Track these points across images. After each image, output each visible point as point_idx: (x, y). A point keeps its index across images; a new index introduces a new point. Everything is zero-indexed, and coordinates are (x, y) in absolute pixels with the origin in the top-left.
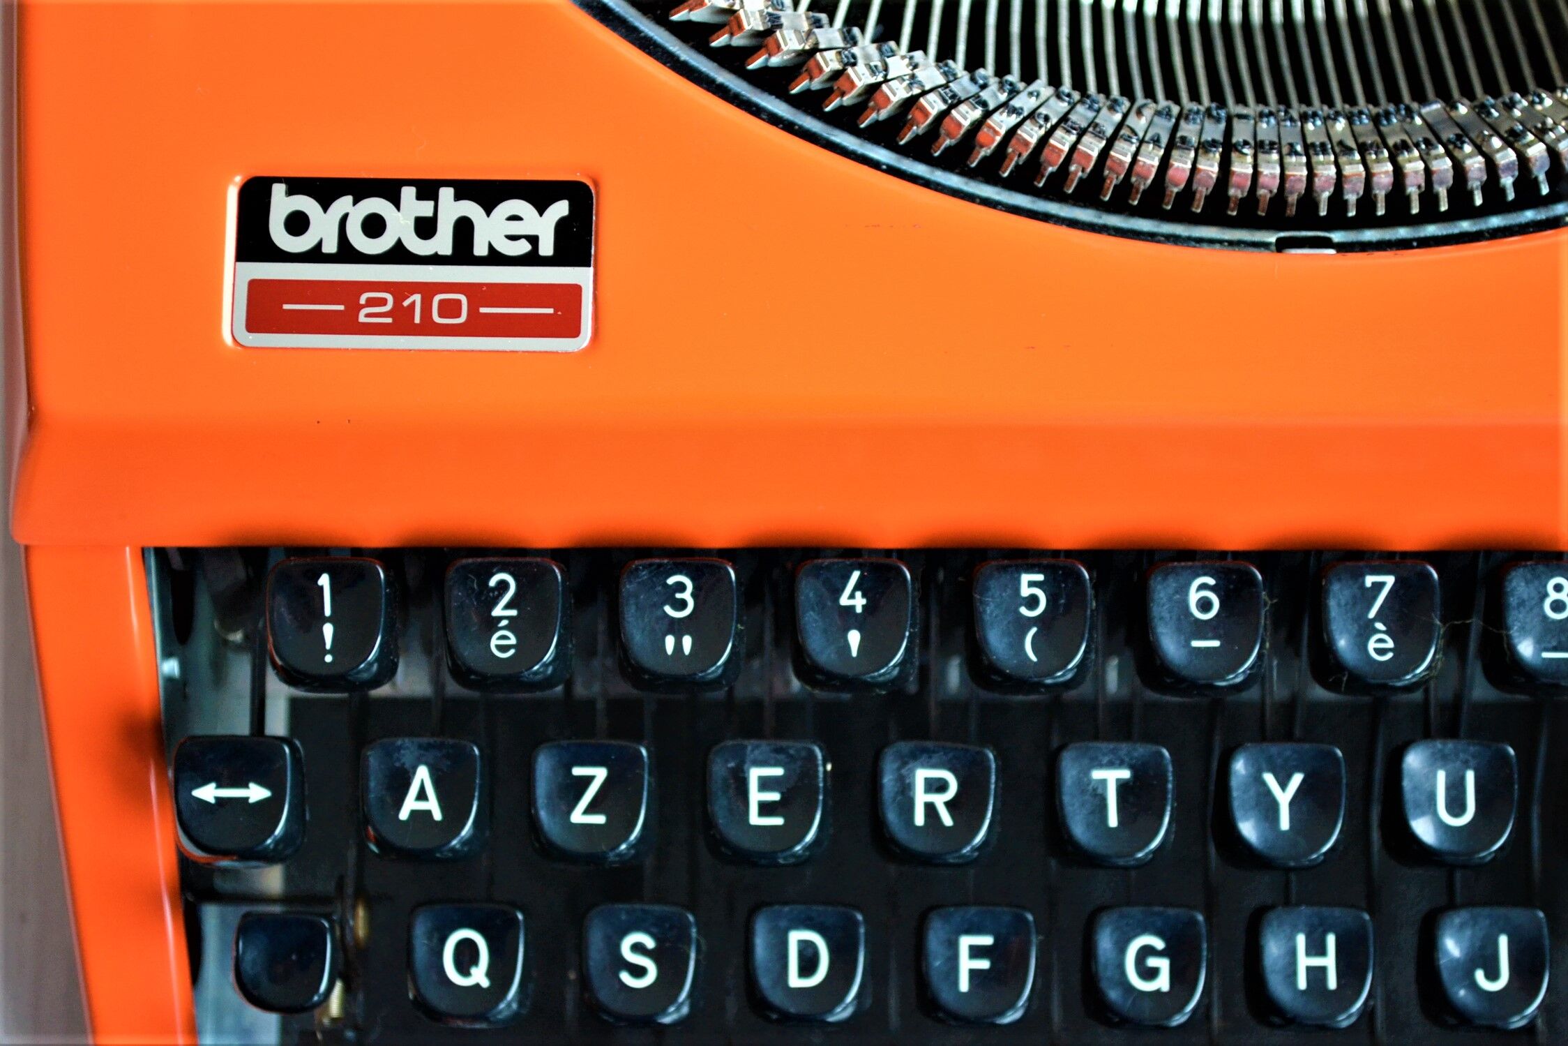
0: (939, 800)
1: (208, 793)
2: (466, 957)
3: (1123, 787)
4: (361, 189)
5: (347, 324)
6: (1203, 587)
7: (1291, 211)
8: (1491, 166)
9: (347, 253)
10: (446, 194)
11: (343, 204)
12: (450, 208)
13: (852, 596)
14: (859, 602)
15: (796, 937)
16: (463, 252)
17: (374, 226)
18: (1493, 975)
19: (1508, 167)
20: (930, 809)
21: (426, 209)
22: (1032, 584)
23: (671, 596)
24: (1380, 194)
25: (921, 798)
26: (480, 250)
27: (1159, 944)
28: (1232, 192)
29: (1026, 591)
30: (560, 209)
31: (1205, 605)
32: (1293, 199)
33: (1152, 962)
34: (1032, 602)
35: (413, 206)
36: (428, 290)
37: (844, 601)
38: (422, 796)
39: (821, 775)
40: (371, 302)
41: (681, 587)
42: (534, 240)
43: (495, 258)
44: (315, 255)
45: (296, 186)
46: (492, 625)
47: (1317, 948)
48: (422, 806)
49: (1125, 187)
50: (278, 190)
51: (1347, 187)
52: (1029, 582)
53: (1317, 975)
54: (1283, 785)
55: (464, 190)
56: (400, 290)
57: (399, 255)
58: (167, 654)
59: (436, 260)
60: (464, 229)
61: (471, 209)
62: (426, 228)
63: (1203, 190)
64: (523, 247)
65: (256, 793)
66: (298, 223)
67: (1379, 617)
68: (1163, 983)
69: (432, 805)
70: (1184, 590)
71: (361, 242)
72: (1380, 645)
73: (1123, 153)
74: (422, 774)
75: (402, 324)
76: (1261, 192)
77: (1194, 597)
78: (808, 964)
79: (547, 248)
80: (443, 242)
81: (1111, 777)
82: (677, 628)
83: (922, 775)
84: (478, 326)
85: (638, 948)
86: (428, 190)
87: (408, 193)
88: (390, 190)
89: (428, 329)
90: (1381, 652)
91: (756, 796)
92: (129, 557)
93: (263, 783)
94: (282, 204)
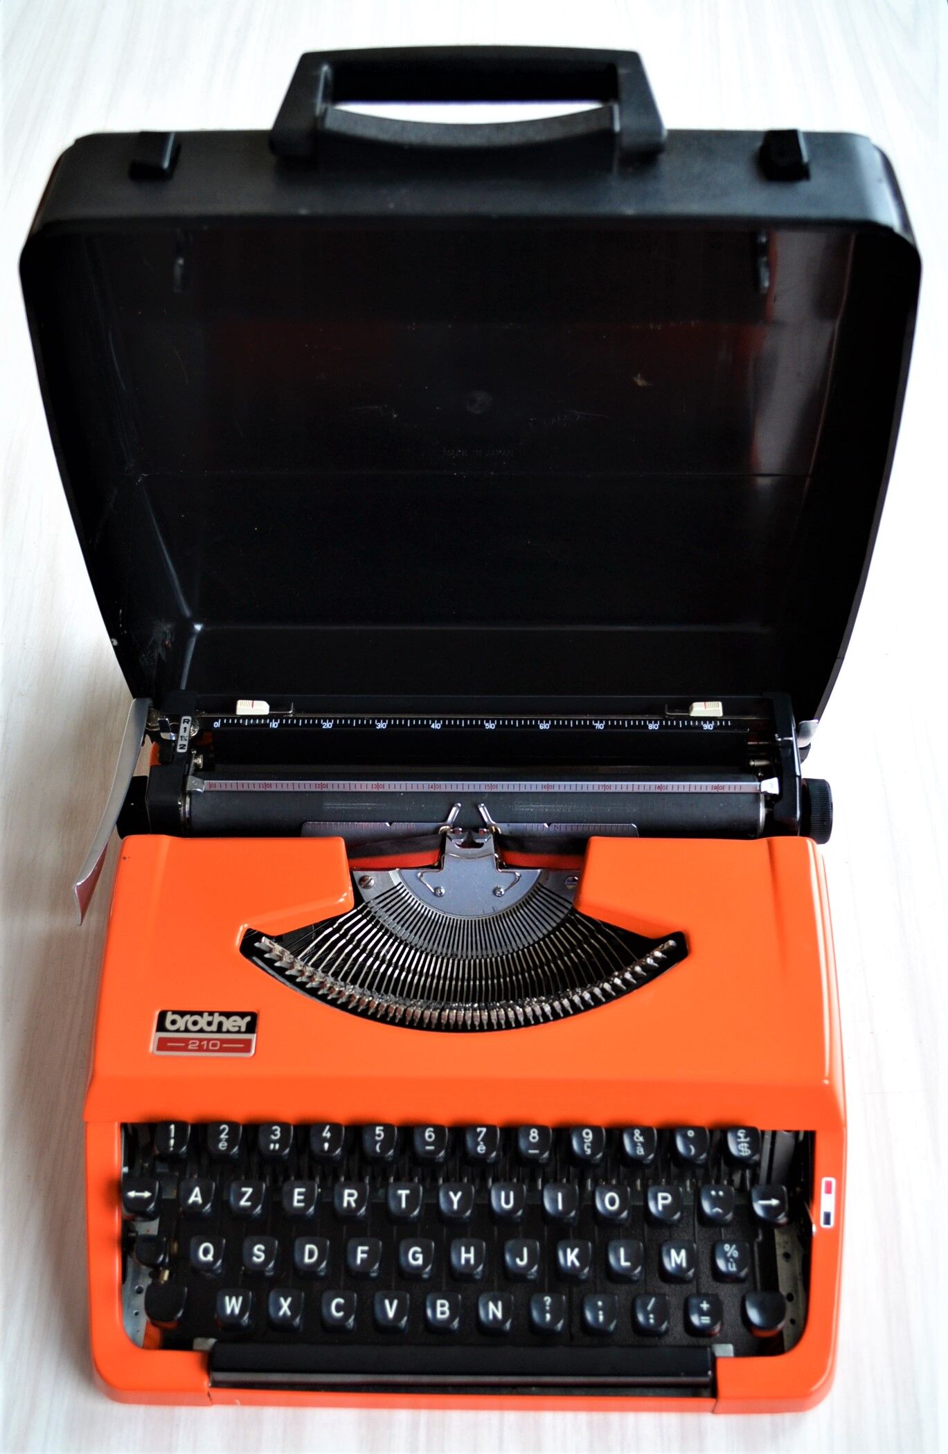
0: (352, 1200)
1: (132, 1194)
2: (206, 1252)
3: (407, 1196)
4: (192, 1013)
5: (185, 1049)
6: (430, 1131)
7: (460, 1027)
8: (516, 1014)
9: (187, 1030)
10: (216, 1015)
11: (187, 1017)
12: (217, 1018)
13: (327, 1133)
14: (329, 1135)
15: (308, 1247)
16: (219, 1030)
17: (195, 1023)
18: (522, 1260)
19: (521, 1014)
20: (349, 1203)
21: (210, 1018)
22: (380, 1130)
23: (273, 1133)
24: (485, 1022)
25: (346, 1199)
26: (224, 1029)
27: (419, 1249)
28: (442, 1021)
29: (377, 1132)
30: (248, 1019)
31: (430, 1137)
32: (460, 1023)
33: (417, 1255)
34: (379, 1135)
35: (206, 1017)
36: (209, 1040)
37: (324, 1134)
38: (196, 1196)
39: (316, 1193)
40: (193, 1043)
41: (276, 1130)
42: (240, 1027)
43: (228, 1032)
44: (178, 1031)
45: (174, 1012)
46: (220, 1140)
47: (468, 1251)
48: (197, 1199)
49: (412, 1020)
50: (169, 1014)
51: (475, 1019)
52: (378, 1130)
53: (468, 1260)
54: (455, 1194)
55: (221, 1014)
56: (201, 1040)
57: (201, 1031)
58: (125, 1165)
59: (212, 1032)
60: (220, 1024)
61: (223, 1019)
62: (210, 1024)
63: (434, 1021)
64: (237, 1029)
65: (147, 1194)
66: (174, 1022)
67: (482, 1140)
68: (420, 1262)
69: (199, 1200)
70: (424, 1132)
71: (191, 1027)
72: (481, 1149)
73: (411, 1010)
74: (197, 1190)
75: (200, 1049)
76: (451, 1021)
77: (427, 1134)
78: (311, 1255)
79: (243, 1029)
80: (214, 1027)
81: (404, 1193)
82: (275, 1142)
83: (347, 1192)
84: (222, 1050)
85: (259, 1250)
86: (211, 1014)
87: (206, 1015)
88: (201, 1014)
89: (208, 1050)
90: (481, 1150)
91: (296, 1197)
92: (116, 1126)
93: (149, 1191)
94: (170, 1017)
